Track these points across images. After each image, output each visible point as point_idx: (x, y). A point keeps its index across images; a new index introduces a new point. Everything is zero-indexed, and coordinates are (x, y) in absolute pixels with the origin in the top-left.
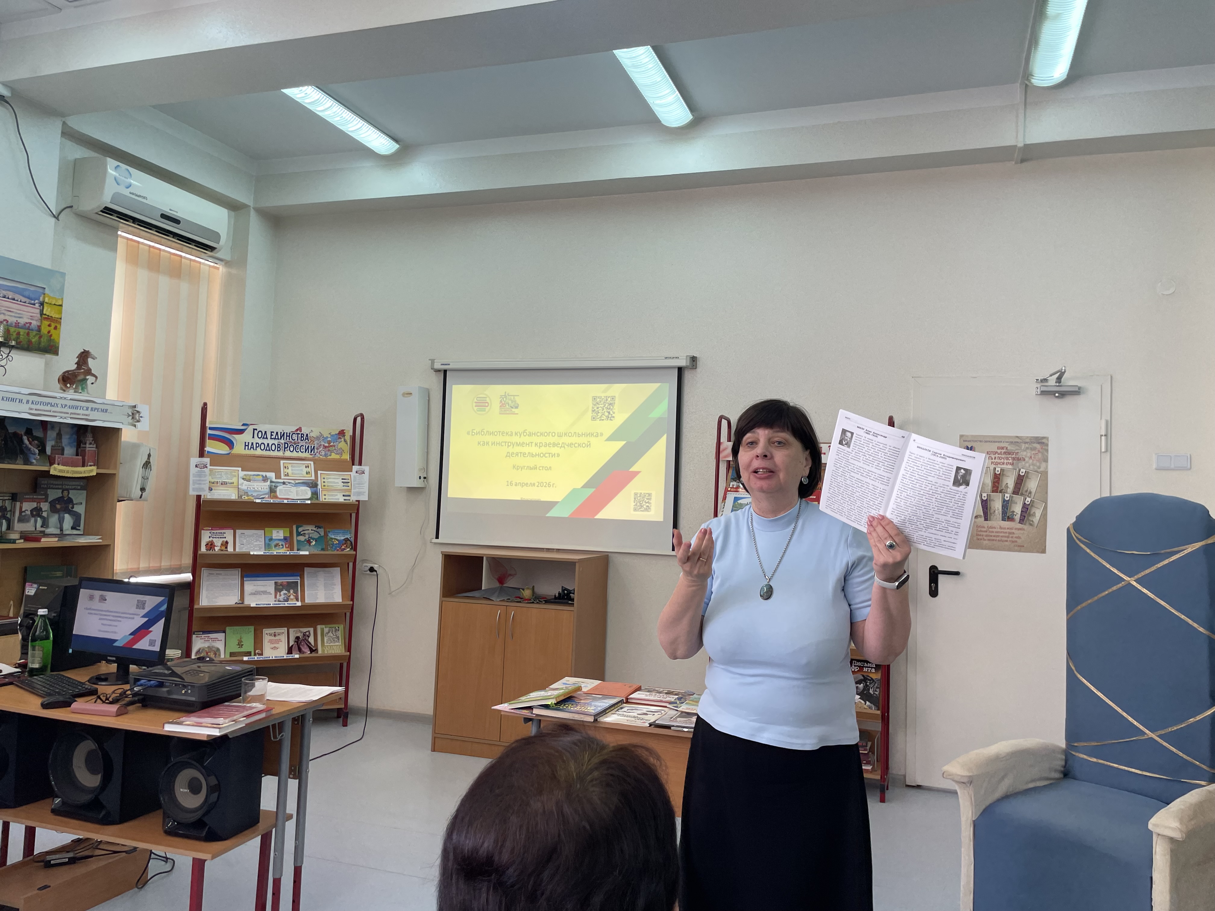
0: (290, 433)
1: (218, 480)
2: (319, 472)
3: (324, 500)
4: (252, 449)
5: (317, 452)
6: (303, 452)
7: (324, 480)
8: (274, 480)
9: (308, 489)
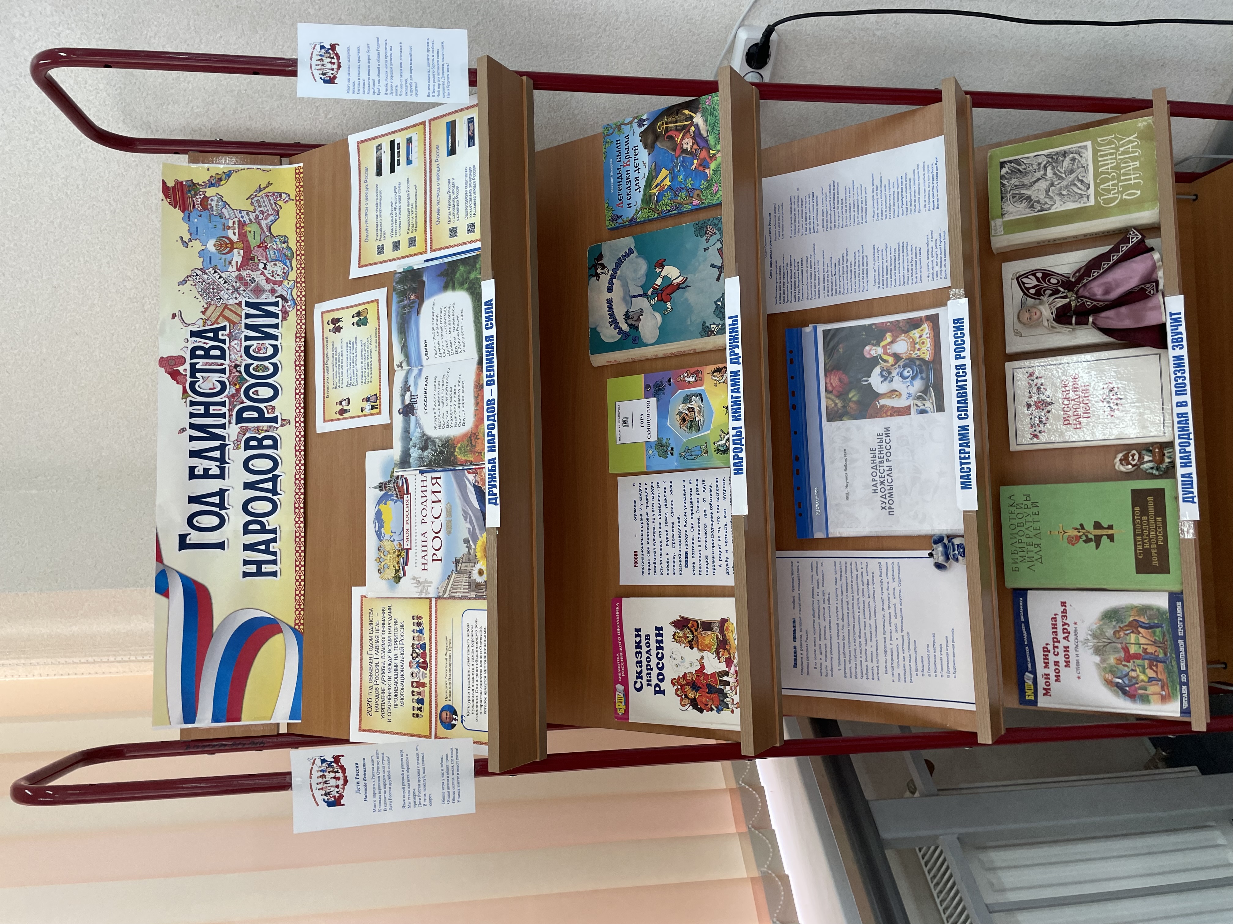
0: (192, 404)
1: (408, 680)
2: (355, 272)
3: (477, 234)
4: (273, 547)
5: (273, 291)
6: (276, 348)
7: (388, 247)
8: (396, 452)
9: (427, 306)
